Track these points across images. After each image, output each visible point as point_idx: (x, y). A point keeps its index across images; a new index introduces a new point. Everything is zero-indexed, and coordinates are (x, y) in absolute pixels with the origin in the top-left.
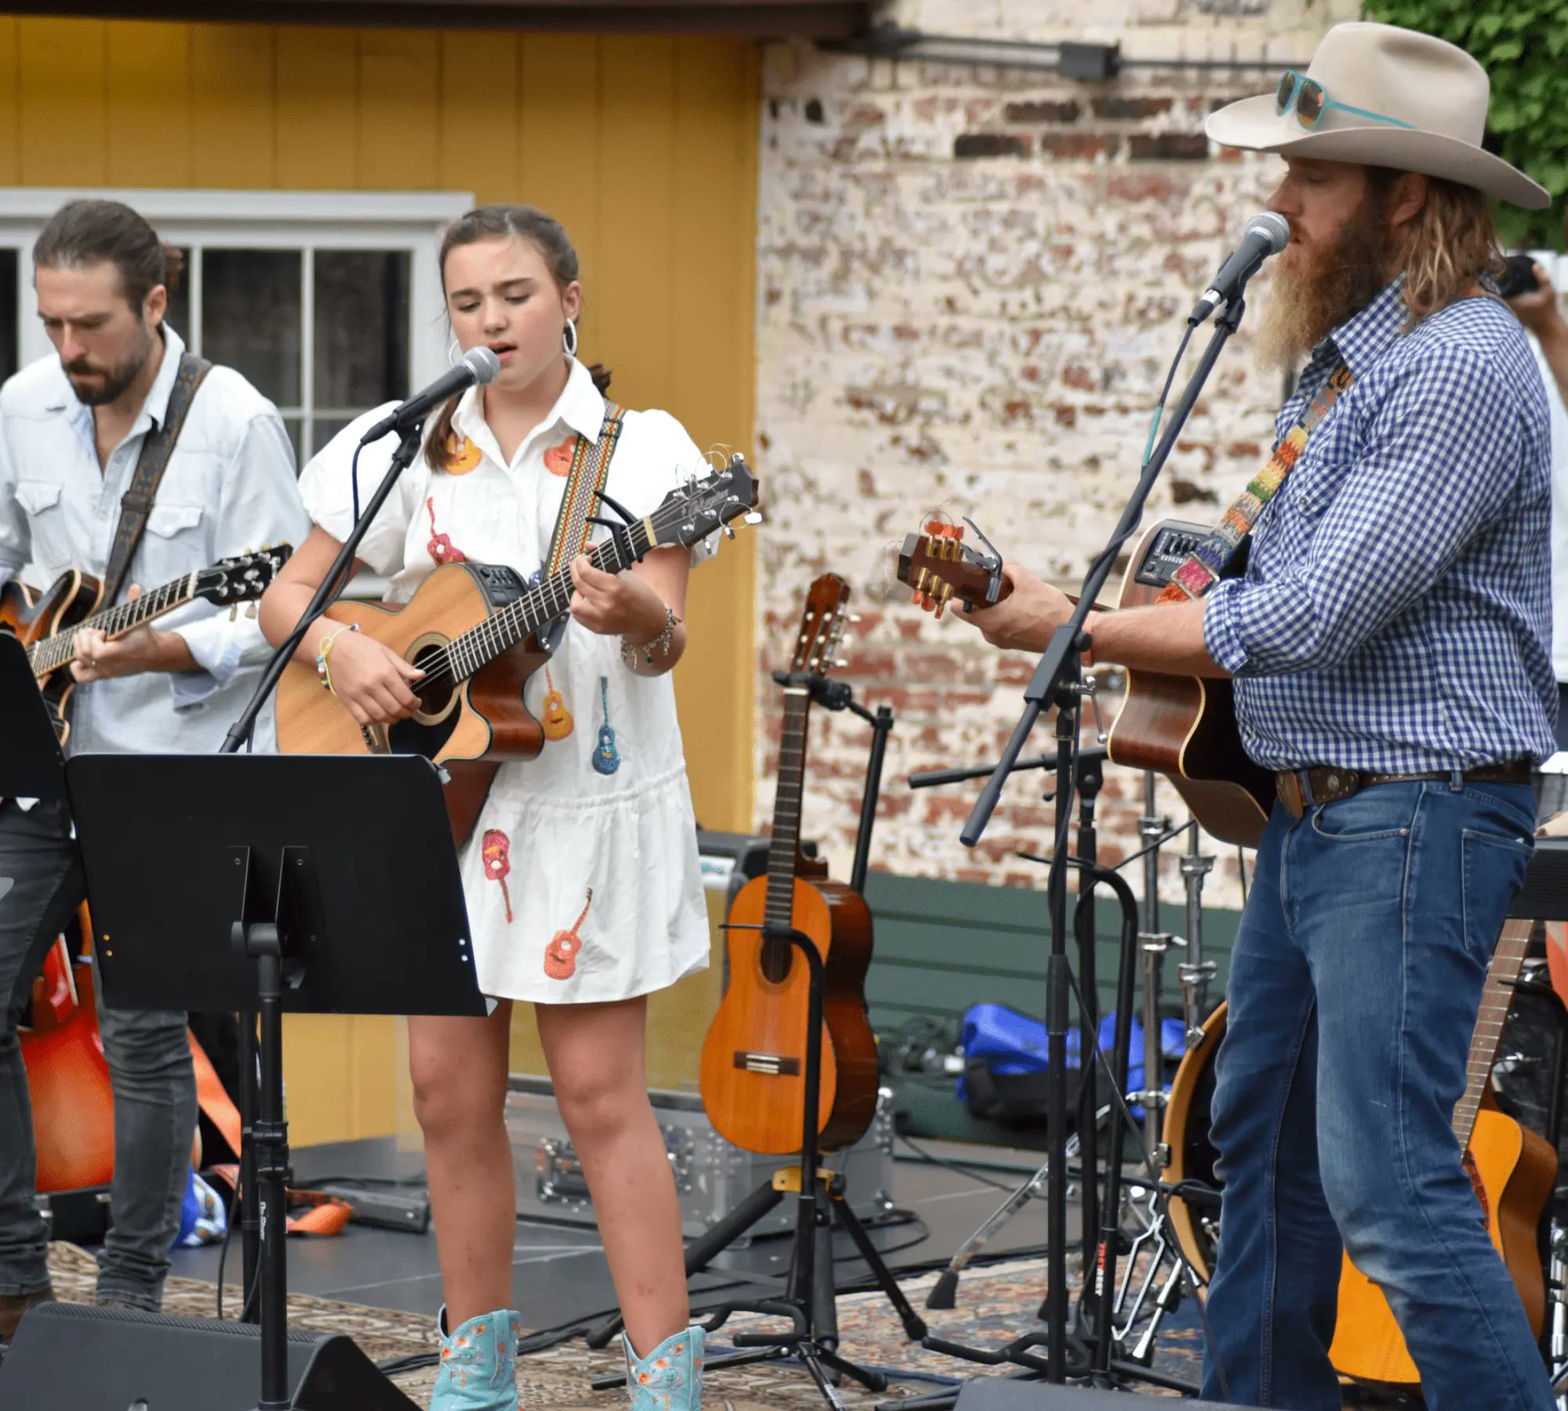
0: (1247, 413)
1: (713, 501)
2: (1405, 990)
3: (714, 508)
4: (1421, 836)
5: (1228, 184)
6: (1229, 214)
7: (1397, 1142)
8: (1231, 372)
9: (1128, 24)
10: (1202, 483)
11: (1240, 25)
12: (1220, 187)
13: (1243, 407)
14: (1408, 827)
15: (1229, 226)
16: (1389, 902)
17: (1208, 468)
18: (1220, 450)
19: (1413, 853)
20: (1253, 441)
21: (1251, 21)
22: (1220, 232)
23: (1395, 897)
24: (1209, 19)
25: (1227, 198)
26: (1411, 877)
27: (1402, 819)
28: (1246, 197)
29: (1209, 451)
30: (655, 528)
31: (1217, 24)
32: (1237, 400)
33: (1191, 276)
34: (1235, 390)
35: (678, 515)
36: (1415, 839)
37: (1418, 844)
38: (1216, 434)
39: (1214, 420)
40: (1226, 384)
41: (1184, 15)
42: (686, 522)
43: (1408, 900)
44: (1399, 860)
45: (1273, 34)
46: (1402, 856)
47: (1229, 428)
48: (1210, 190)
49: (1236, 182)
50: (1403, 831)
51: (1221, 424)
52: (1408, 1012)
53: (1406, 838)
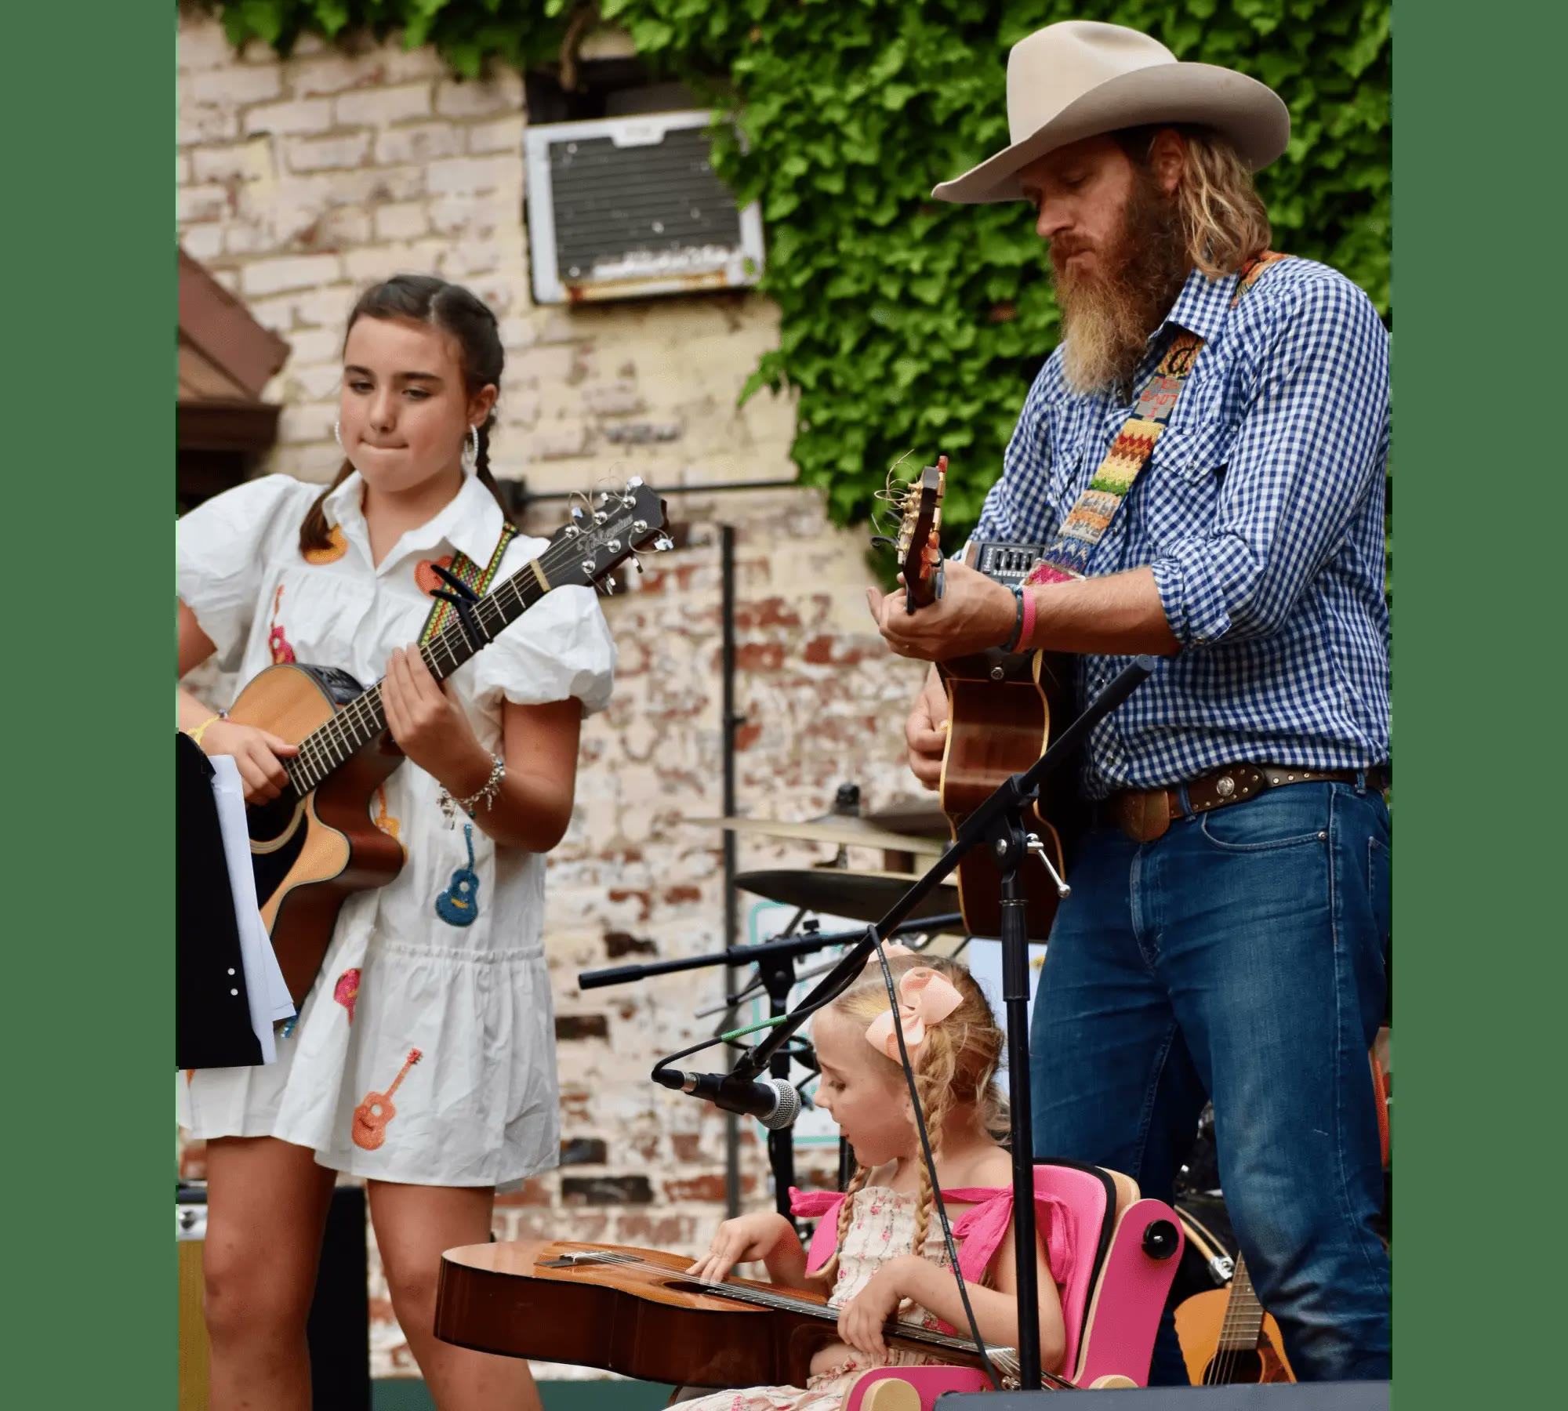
0: (684, 855)
1: (616, 529)
2: (1338, 1005)
3: (618, 537)
4: (1339, 841)
5: (650, 617)
6: (652, 648)
7: (1338, 1175)
8: (664, 812)
9: (532, 460)
10: (638, 933)
11: (654, 454)
12: (641, 622)
13: (679, 849)
14: (1326, 830)
15: (655, 661)
16: (1319, 911)
17: (644, 917)
18: (657, 897)
19: (1335, 858)
20: (693, 884)
21: (665, 448)
22: (645, 667)
23: (1324, 905)
24: (619, 449)
25: (650, 632)
26: (1336, 883)
27: (1318, 821)
28: (671, 629)
29: (644, 898)
30: (545, 571)
31: (628, 453)
32: (671, 842)
33: (616, 716)
34: (670, 832)
35: (574, 552)
36: (1335, 844)
37: (1338, 848)
38: (651, 880)
39: (648, 865)
40: (660, 827)
41: (592, 447)
42: (585, 558)
43: (1337, 909)
44: (1323, 866)
45: (690, 461)
46: (1325, 861)
47: (666, 873)
48: (632, 625)
49: (660, 614)
50: (1321, 834)
51: (656, 871)
52: (1343, 1029)
53: (1326, 840)
